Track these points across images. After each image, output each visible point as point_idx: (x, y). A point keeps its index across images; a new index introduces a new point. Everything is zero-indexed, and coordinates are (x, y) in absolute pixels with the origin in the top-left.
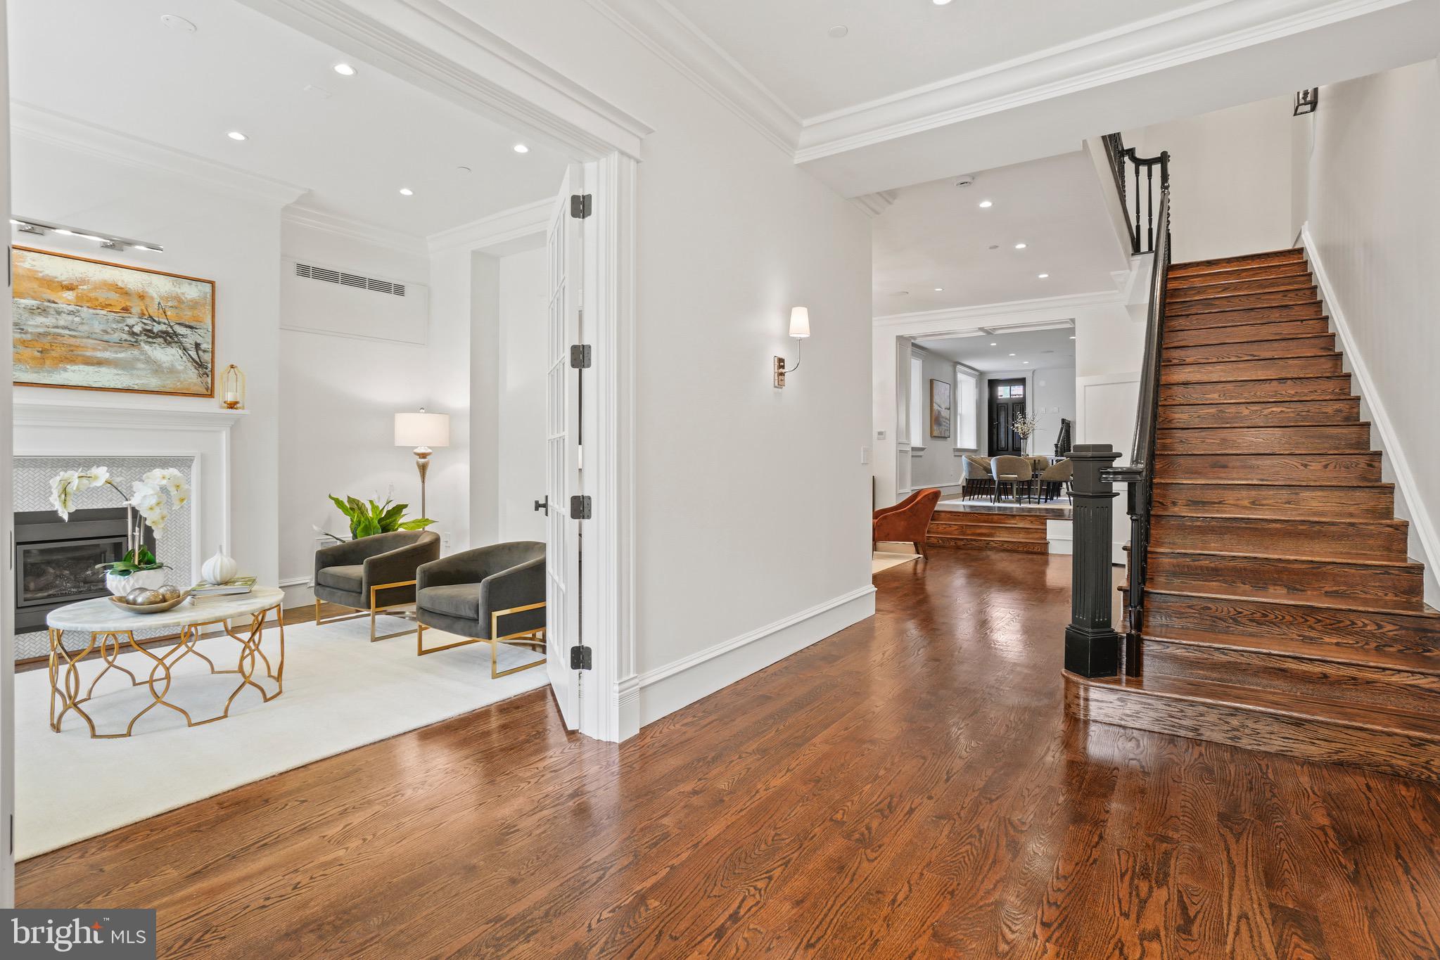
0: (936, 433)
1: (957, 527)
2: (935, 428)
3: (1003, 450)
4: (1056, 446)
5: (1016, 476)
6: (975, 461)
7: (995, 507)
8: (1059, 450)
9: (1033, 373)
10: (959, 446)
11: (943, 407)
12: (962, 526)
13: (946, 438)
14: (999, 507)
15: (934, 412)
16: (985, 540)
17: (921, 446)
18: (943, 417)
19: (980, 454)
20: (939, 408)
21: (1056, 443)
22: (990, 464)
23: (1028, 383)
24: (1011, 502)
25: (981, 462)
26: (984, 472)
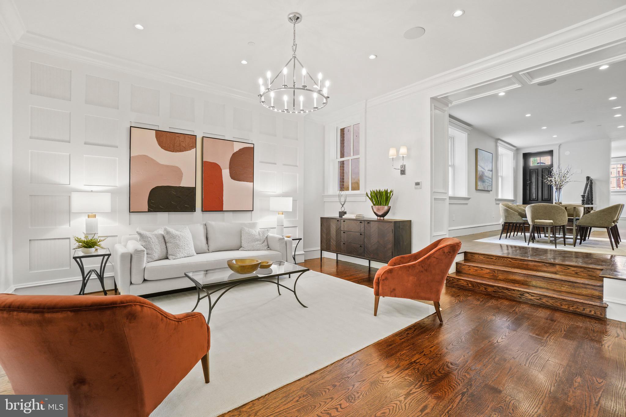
0: (479, 188)
1: (488, 271)
2: (479, 183)
3: (534, 200)
4: (583, 196)
5: (552, 221)
6: (511, 208)
7: (529, 248)
8: (585, 199)
9: (559, 146)
10: (500, 197)
11: (487, 169)
12: (494, 270)
13: (489, 191)
14: (533, 249)
15: (478, 173)
16: (519, 291)
17: (467, 196)
18: (486, 177)
19: (516, 203)
20: (483, 170)
21: (582, 194)
22: (525, 211)
23: (555, 154)
24: (545, 242)
25: (517, 208)
26: (519, 217)
